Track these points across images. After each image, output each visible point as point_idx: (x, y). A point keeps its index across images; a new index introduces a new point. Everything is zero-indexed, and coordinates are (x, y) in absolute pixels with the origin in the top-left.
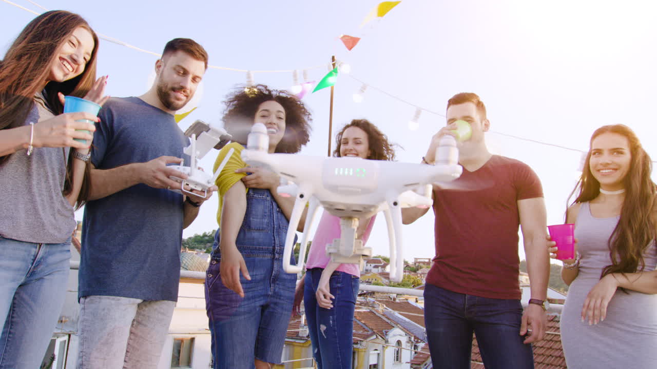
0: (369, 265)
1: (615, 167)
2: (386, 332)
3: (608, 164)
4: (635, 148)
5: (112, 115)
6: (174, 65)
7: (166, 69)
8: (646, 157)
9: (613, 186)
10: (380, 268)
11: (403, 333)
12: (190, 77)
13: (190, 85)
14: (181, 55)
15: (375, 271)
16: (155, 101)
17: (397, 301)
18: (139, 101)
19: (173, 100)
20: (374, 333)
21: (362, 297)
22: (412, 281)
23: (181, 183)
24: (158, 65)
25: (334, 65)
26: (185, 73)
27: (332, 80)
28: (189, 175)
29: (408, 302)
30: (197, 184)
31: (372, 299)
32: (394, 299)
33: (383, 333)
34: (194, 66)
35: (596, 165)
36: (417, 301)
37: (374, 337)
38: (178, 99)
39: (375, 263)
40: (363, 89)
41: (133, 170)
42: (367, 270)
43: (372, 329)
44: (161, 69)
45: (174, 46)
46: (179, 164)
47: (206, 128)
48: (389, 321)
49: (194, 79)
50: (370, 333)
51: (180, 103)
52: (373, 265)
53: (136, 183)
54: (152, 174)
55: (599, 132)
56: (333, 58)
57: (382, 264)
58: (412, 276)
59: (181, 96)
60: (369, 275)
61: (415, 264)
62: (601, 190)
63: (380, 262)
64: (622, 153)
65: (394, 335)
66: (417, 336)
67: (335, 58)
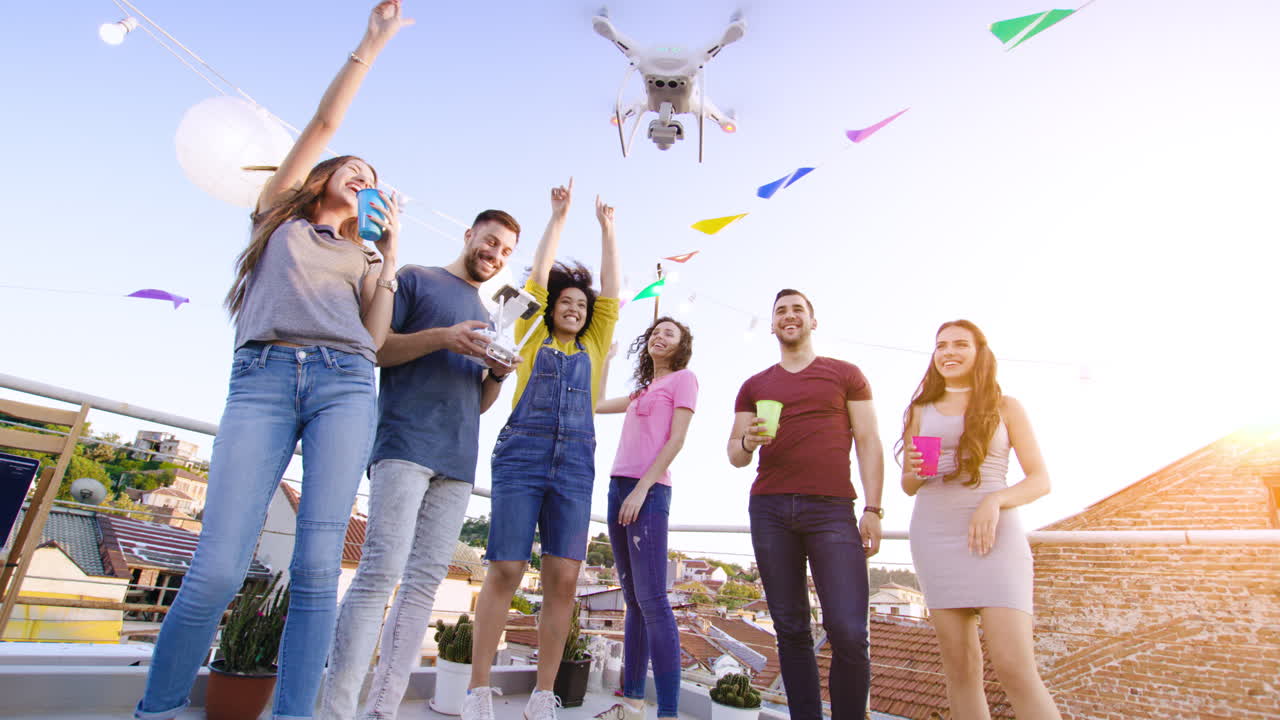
0: (689, 569)
1: (959, 359)
2: (713, 661)
3: (951, 355)
4: (980, 344)
5: (415, 281)
6: (485, 234)
7: (476, 239)
8: (991, 356)
9: (959, 381)
10: (704, 574)
11: (736, 663)
12: (501, 249)
13: (499, 256)
14: (493, 224)
15: (698, 578)
16: (460, 272)
17: (728, 618)
18: (444, 272)
19: (479, 270)
20: (695, 661)
21: (679, 611)
22: (747, 593)
23: (485, 348)
24: (468, 235)
25: (659, 273)
26: (497, 243)
27: (657, 290)
28: (495, 339)
29: (742, 621)
30: (502, 351)
31: (693, 614)
32: (724, 615)
33: (708, 662)
34: (506, 236)
35: (940, 359)
36: (754, 620)
37: (696, 666)
38: (485, 270)
39: (697, 566)
40: (692, 299)
41: (437, 334)
42: (686, 577)
43: (693, 656)
44: (470, 239)
45: (485, 217)
46: (483, 328)
47: (516, 294)
48: (716, 646)
49: (504, 252)
50: (690, 660)
51: (487, 275)
52: (695, 569)
53: (438, 348)
54: (456, 338)
55: (945, 326)
56: (659, 265)
57: (707, 569)
58: (747, 587)
59: (490, 266)
60: (690, 583)
61: (752, 570)
62: (948, 389)
63: (704, 566)
64: (965, 345)
65: (724, 666)
66: (755, 668)
67: (661, 266)
